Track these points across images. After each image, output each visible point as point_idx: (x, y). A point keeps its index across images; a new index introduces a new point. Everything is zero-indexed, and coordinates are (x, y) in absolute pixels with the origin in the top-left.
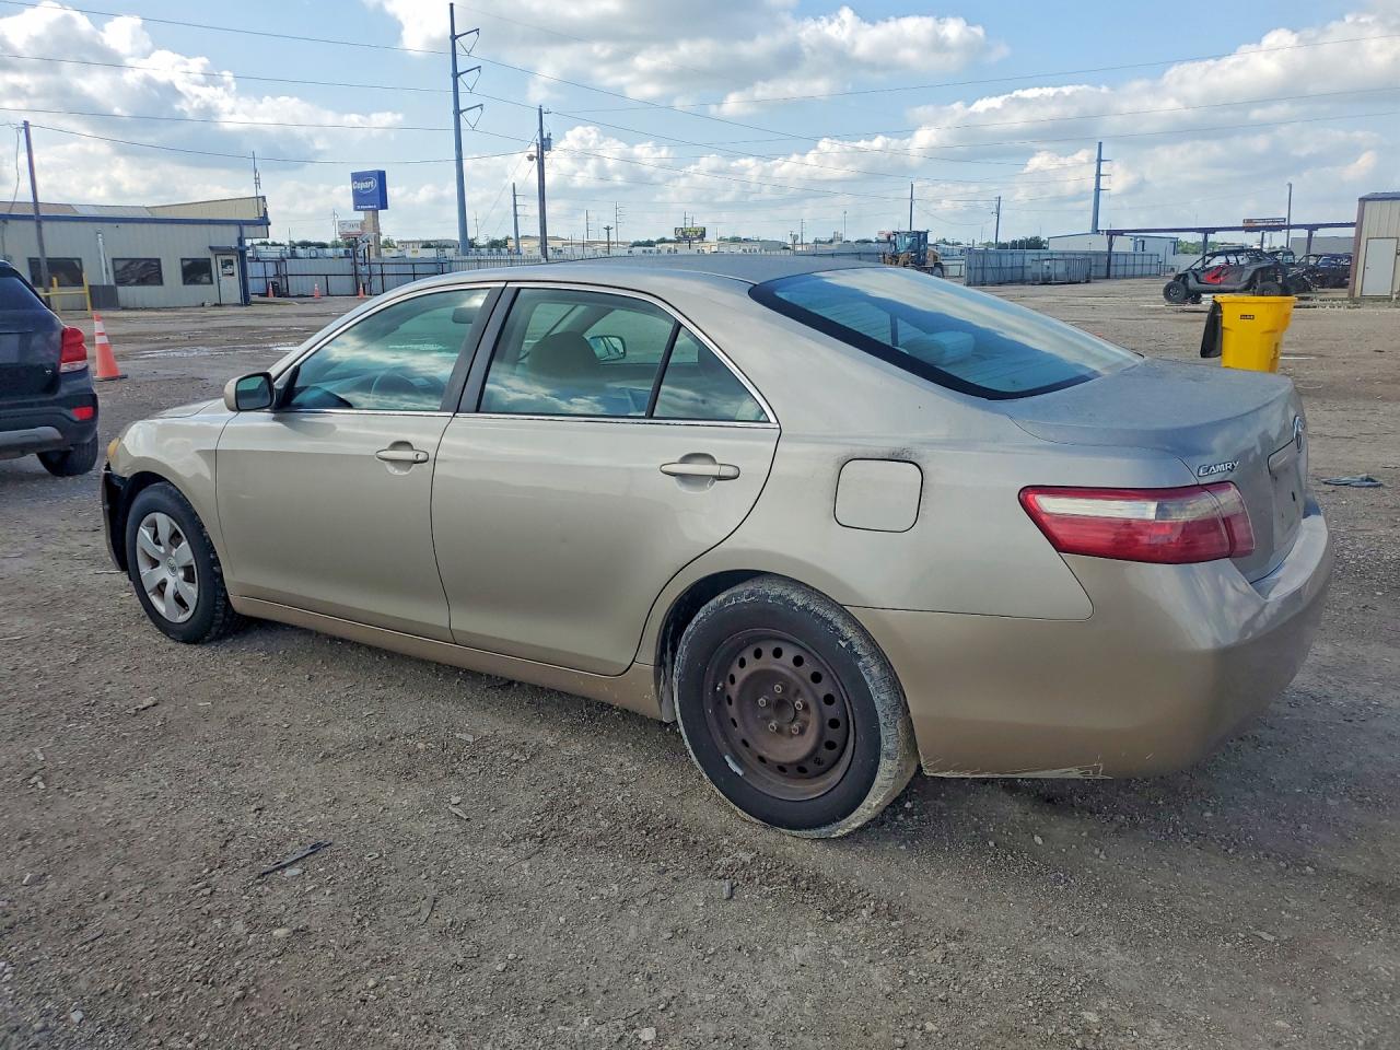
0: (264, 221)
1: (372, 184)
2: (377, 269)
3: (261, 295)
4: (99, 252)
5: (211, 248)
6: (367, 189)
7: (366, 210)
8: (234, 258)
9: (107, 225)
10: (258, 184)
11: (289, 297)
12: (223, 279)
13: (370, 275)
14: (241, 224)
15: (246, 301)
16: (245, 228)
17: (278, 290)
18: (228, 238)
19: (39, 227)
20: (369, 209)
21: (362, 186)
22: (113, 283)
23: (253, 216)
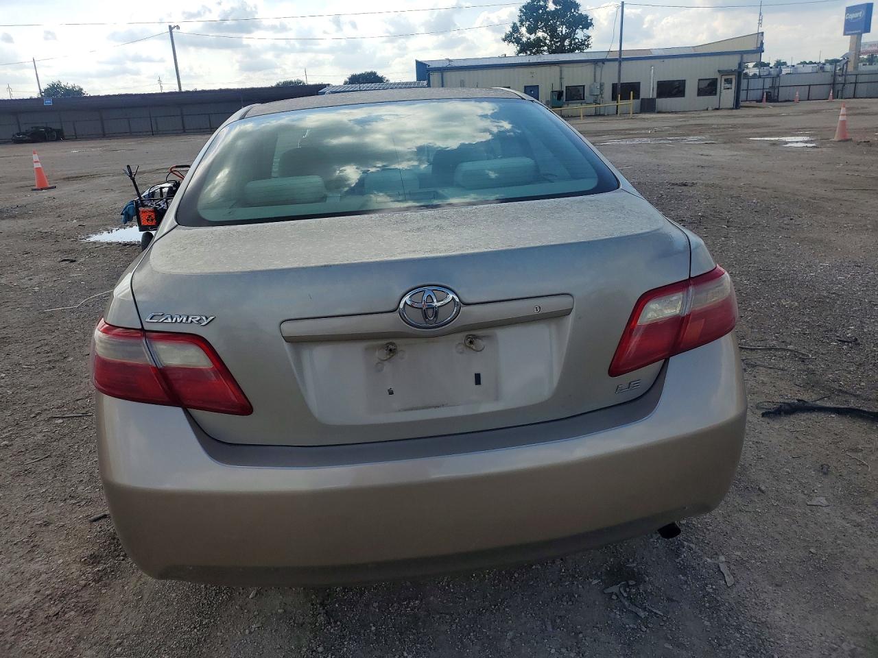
0: (760, 50)
1: (860, 14)
2: (853, 79)
3: (757, 101)
4: (650, 78)
5: (719, 71)
6: (856, 18)
7: (853, 34)
8: (733, 77)
9: (658, 60)
10: (760, 24)
11: (778, 102)
12: (724, 91)
13: (844, 84)
14: (742, 53)
15: (737, 105)
16: (745, 56)
17: (771, 97)
18: (732, 63)
19: (620, 65)
20: (855, 34)
21: (852, 16)
22: (655, 96)
23: (752, 47)
